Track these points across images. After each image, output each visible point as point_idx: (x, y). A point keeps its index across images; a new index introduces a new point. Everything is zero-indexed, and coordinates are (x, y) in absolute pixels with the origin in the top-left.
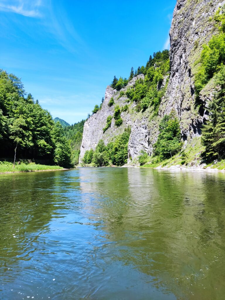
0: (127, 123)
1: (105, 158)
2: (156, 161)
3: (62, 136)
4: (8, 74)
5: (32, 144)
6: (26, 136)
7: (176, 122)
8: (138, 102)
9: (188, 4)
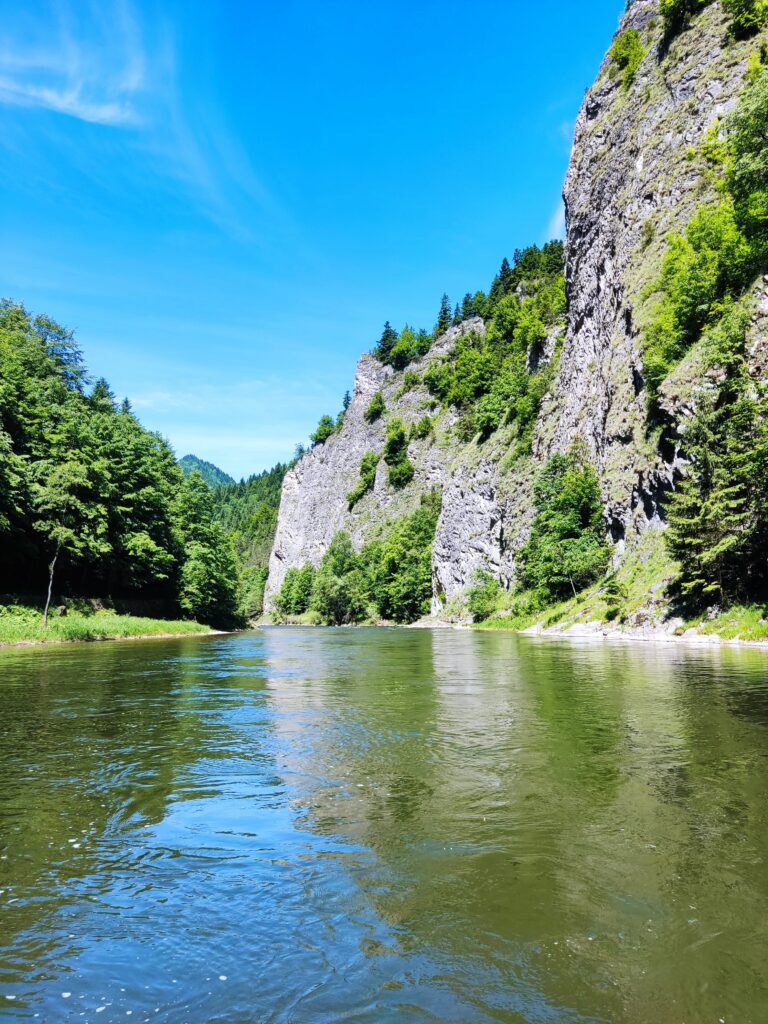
0: (428, 479)
1: (354, 593)
2: (527, 606)
3: (208, 522)
4: (30, 314)
5: (105, 548)
6: (86, 519)
7: (589, 480)
8: (465, 409)
9: (619, 103)
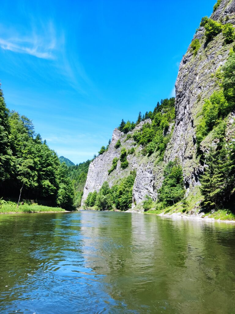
0: (133, 166)
1: (109, 201)
2: (160, 207)
3: (66, 177)
4: (19, 115)
5: (36, 184)
6: (31, 176)
7: (180, 169)
8: (144, 146)
9: (192, 60)
